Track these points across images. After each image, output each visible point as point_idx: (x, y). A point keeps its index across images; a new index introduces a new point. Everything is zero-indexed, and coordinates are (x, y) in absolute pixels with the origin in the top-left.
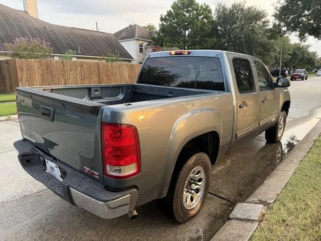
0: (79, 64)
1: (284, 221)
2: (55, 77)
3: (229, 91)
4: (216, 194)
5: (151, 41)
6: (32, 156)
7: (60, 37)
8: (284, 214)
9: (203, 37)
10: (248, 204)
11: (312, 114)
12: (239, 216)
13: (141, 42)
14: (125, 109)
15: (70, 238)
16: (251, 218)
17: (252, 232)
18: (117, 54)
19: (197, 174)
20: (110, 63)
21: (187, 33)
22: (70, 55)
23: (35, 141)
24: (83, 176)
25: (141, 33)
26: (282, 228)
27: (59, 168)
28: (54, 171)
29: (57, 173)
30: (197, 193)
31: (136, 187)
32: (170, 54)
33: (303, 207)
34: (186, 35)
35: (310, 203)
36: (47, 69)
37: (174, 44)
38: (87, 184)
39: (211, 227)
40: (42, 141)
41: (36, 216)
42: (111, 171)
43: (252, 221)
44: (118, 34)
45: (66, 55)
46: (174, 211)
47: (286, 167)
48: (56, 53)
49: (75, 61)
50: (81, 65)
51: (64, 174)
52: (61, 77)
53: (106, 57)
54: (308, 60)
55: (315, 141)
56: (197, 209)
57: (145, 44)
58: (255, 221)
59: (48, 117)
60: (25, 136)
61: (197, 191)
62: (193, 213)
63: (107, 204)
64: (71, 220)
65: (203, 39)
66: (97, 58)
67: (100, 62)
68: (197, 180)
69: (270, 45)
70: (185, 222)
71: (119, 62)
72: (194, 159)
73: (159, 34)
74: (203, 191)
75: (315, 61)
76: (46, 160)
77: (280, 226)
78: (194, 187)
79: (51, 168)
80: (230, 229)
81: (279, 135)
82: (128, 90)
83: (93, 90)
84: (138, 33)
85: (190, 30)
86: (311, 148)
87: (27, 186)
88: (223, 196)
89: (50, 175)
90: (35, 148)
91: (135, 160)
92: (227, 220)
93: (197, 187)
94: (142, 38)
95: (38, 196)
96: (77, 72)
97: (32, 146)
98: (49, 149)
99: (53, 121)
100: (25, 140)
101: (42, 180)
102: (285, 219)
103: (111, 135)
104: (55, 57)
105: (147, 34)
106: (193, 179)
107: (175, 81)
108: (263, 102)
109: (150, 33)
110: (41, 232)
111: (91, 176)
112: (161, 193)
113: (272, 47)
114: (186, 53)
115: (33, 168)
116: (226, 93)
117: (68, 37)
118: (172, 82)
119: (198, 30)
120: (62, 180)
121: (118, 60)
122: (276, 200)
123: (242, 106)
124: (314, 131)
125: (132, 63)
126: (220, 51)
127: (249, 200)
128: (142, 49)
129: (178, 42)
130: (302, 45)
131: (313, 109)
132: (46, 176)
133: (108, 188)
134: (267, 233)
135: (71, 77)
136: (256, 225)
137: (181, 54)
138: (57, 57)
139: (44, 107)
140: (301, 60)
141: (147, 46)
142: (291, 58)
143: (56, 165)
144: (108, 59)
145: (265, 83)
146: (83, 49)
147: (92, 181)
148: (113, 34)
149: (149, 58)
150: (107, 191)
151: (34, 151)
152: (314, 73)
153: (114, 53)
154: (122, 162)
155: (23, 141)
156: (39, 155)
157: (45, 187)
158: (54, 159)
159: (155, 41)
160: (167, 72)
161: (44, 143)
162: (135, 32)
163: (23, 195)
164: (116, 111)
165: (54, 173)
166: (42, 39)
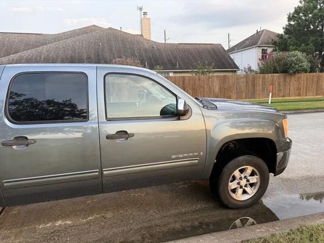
20: (197, 76)
25: (267, 38)
53: (195, 71)
57: (270, 50)
84: (263, 38)
94: (267, 44)
144: (198, 72)
146: (181, 63)
162: (260, 38)
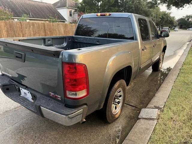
0: (31, 24)
1: (172, 118)
2: (16, 32)
3: (136, 39)
4: (128, 103)
5: (77, 9)
6: (10, 86)
7: (17, 6)
8: (171, 114)
9: (109, 7)
10: (149, 109)
11: (176, 54)
12: (144, 117)
13: (70, 9)
14: (78, 53)
15: (41, 137)
16: (152, 118)
17: (154, 126)
18: (56, 17)
19: (119, 93)
20: (52, 23)
21: (99, 4)
22: (25, 18)
23: (11, 76)
24: (49, 98)
25: (70, 3)
26: (172, 123)
27: (31, 93)
28: (27, 95)
29: (29, 97)
30: (119, 104)
31: (86, 104)
32: (97, 16)
33: (181, 109)
34: (99, 6)
35: (184, 107)
36: (10, 27)
37: (92, 11)
38: (52, 104)
39: (128, 124)
40: (17, 76)
41: (16, 124)
42: (70, 95)
43: (153, 119)
44: (55, 4)
45: (23, 18)
46: (107, 116)
47: (166, 85)
48: (16, 17)
49: (29, 22)
50: (33, 24)
51: (34, 97)
52: (20, 32)
53: (48, 20)
54: (170, 21)
55: (180, 69)
56: (119, 114)
57: (73, 11)
58: (155, 119)
59: (20, 59)
60: (3, 73)
61: (119, 103)
62: (117, 116)
63: (68, 117)
64: (40, 126)
65: (109, 8)
66: (43, 20)
67: (45, 22)
68: (118, 96)
69: (149, 12)
70: (112, 122)
71: (57, 23)
72: (118, 83)
73: (82, 5)
74: (122, 103)
75: (174, 22)
76: (21, 88)
77: (170, 122)
78: (117, 100)
79: (25, 93)
80: (140, 125)
81: (160, 66)
82: (69, 40)
83: (47, 40)
84: (68, 3)
85: (101, 2)
86: (179, 74)
87: (6, 105)
88: (132, 104)
89: (24, 98)
90: (11, 80)
91: (86, 87)
92: (138, 120)
93: (118, 100)
94: (71, 7)
95: (15, 111)
96: (31, 29)
97: (9, 79)
98: (22, 80)
99: (25, 62)
100: (3, 75)
101: (19, 102)
102: (172, 117)
103: (69, 71)
104: (15, 19)
105: (74, 5)
106: (116, 96)
107: (94, 34)
108: (154, 46)
109: (76, 4)
110: (21, 134)
111: (55, 98)
112: (100, 106)
113: (150, 13)
114: (108, 15)
115: (11, 94)
116: (135, 41)
117: (23, 6)
118: (92, 35)
119: (106, 2)
120: (33, 101)
121: (57, 21)
122: (164, 106)
123: (144, 49)
124: (179, 64)
125: (65, 23)
126: (130, 14)
127: (149, 106)
128: (71, 14)
129: (94, 10)
130: (167, 13)
131: (176, 50)
132: (22, 99)
133: (68, 106)
134: (163, 126)
135: (27, 32)
136: (156, 122)
137: (105, 15)
138: (17, 20)
139: (17, 52)
140: (166, 22)
141: (74, 12)
142: (161, 20)
143: (28, 91)
144: (50, 21)
145: (154, 35)
146: (33, 14)
147: (55, 101)
148: (53, 4)
149: (82, 18)
150: (67, 108)
151: (11, 82)
152: (173, 29)
153: (54, 16)
154: (78, 89)
155: (2, 75)
156: (15, 85)
157: (19, 105)
158: (26, 88)
159: (80, 9)
160: (90, 28)
161: (18, 77)
162: (66, 3)
163: (5, 111)
164: (72, 54)
165: (27, 97)
166: (5, 7)
